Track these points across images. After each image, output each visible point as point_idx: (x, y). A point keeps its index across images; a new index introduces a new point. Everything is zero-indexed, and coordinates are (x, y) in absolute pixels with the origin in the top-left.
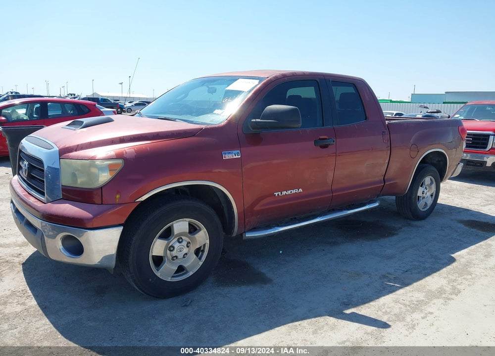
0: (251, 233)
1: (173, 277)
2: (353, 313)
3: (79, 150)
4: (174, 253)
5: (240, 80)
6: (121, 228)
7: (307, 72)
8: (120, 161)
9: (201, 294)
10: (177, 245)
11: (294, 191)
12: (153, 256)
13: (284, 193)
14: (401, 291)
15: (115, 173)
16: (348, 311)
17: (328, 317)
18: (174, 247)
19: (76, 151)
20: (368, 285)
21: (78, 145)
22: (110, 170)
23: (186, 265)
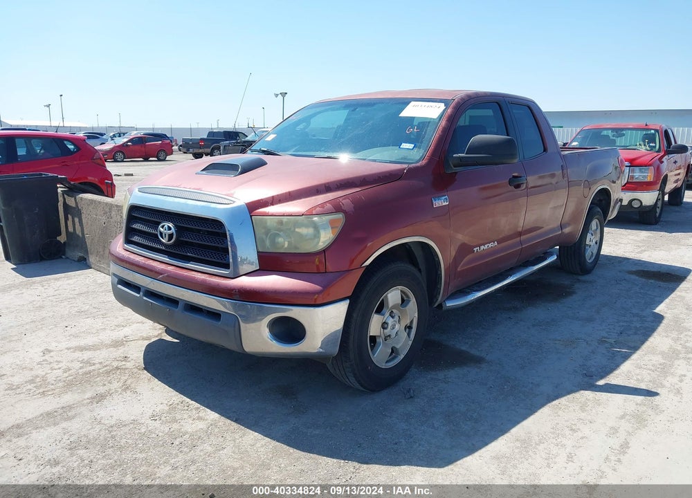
0: (453, 301)
1: (387, 362)
2: (607, 384)
3: (276, 204)
4: (387, 331)
5: (413, 103)
6: (348, 302)
7: (481, 92)
8: (340, 216)
9: (416, 382)
10: (390, 321)
11: (490, 245)
12: (370, 336)
13: (482, 247)
14: (635, 357)
15: (338, 230)
16: (601, 383)
17: (582, 392)
18: (387, 324)
19: (272, 204)
20: (593, 352)
21: (273, 197)
22: (332, 228)
23: (398, 347)
